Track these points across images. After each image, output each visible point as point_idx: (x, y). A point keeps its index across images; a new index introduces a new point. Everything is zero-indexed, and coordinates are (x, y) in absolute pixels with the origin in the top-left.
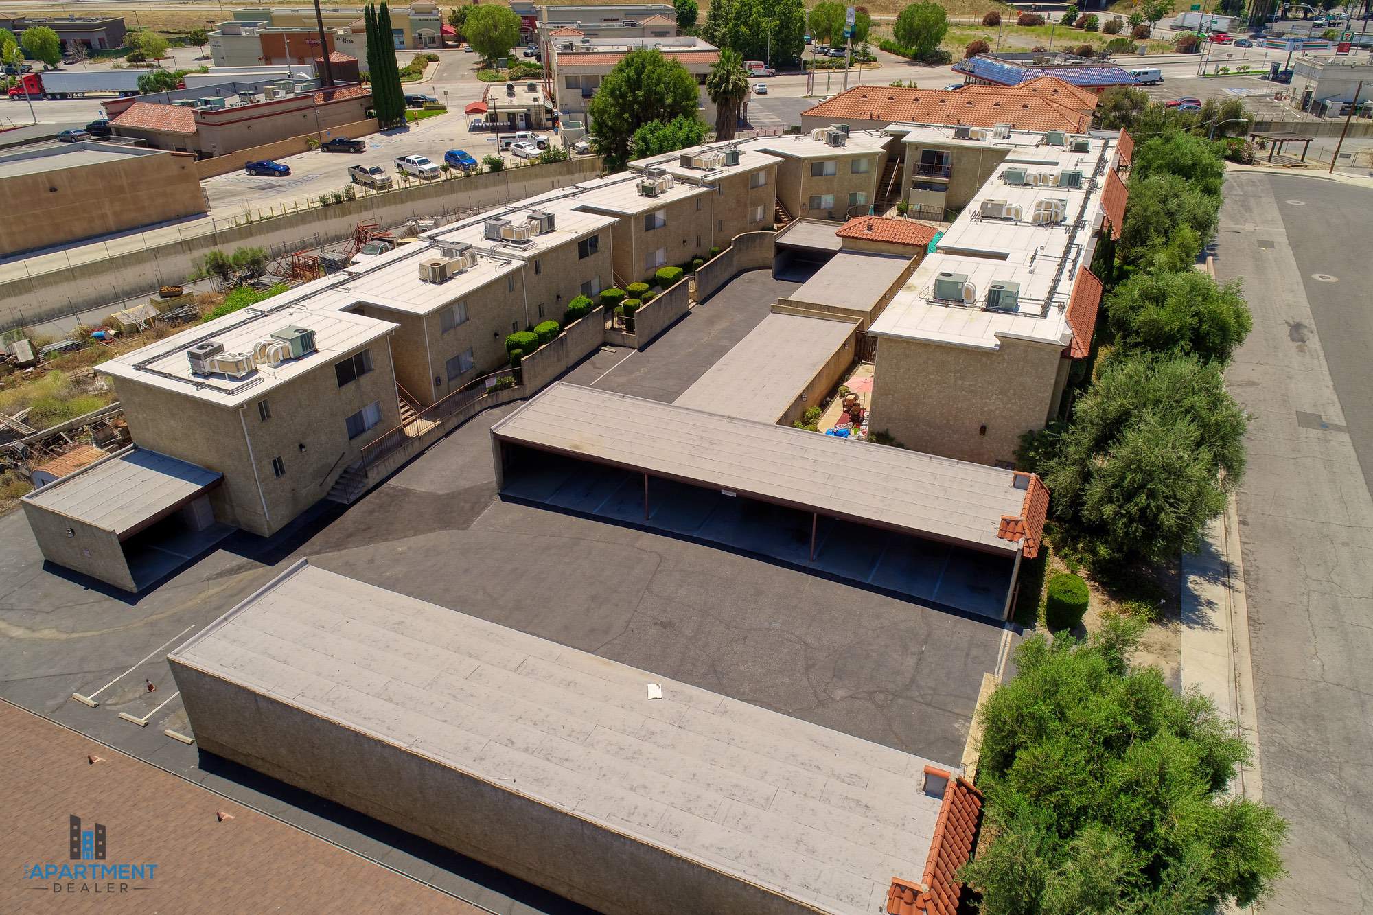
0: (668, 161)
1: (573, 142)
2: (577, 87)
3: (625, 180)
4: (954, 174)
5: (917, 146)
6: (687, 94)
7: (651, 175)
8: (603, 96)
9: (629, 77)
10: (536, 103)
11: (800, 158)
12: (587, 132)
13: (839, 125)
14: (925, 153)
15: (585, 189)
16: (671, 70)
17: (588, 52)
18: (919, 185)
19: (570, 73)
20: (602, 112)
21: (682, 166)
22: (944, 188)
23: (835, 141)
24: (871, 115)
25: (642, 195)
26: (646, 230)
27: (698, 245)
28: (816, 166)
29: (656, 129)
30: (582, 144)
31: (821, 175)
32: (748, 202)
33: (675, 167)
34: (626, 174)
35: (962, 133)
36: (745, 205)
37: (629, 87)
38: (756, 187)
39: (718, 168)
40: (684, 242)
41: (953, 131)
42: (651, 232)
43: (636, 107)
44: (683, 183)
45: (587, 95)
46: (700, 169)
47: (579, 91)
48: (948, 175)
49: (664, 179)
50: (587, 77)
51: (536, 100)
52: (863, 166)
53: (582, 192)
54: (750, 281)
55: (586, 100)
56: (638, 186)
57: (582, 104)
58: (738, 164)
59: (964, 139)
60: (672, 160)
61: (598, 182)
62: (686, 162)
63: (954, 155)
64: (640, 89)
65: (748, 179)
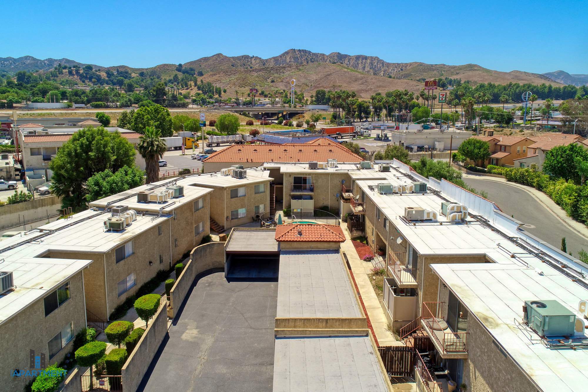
0: (126, 198)
1: (37, 187)
2: (39, 154)
3: (89, 218)
4: (315, 189)
5: (290, 174)
6: (126, 154)
7: (115, 212)
8: (62, 157)
9: (82, 143)
10: (7, 166)
11: (223, 188)
12: (47, 180)
13: (237, 166)
14: (295, 178)
15: (50, 231)
16: (114, 139)
17: (47, 135)
18: (295, 197)
19: (34, 146)
20: (61, 167)
21: (139, 201)
22: (311, 198)
23: (240, 175)
24: (247, 160)
25: (109, 231)
26: (118, 261)
27: (161, 261)
28: (234, 191)
29: (107, 176)
30: (44, 188)
31: (237, 197)
32: (193, 221)
33: (133, 203)
34: (88, 213)
35: (313, 166)
36: (192, 223)
37: (83, 150)
38: (198, 210)
39: (170, 201)
40: (150, 262)
41: (308, 166)
42: (122, 262)
43: (90, 162)
44: (143, 215)
45: (47, 158)
46: (155, 203)
47: (41, 157)
48: (312, 190)
49: (128, 214)
50: (46, 149)
51: (7, 164)
52: (262, 189)
53: (47, 234)
54: (210, 284)
55: (46, 161)
56: (105, 223)
57: (43, 164)
58: (183, 196)
59: (315, 169)
60: (129, 197)
61: (62, 222)
62: (143, 198)
63: (314, 178)
64: (91, 151)
65: (192, 206)
